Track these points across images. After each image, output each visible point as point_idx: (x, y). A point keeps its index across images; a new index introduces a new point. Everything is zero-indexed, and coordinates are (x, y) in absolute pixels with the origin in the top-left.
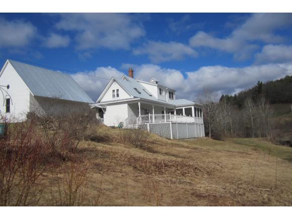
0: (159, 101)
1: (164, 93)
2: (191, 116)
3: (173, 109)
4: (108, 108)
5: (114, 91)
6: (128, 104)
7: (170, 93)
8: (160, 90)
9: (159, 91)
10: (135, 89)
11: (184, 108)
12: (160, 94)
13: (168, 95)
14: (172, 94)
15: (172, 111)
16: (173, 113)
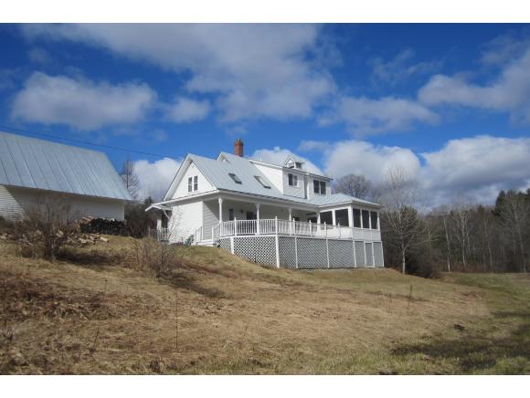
0: (286, 198)
1: (300, 183)
2: (347, 225)
3: (315, 213)
4: (175, 209)
5: (190, 179)
6: (204, 202)
7: (316, 183)
8: (290, 177)
9: (287, 179)
10: (232, 176)
11: (333, 211)
12: (291, 183)
13: (311, 186)
14: (323, 185)
15: (314, 216)
16: (314, 221)
